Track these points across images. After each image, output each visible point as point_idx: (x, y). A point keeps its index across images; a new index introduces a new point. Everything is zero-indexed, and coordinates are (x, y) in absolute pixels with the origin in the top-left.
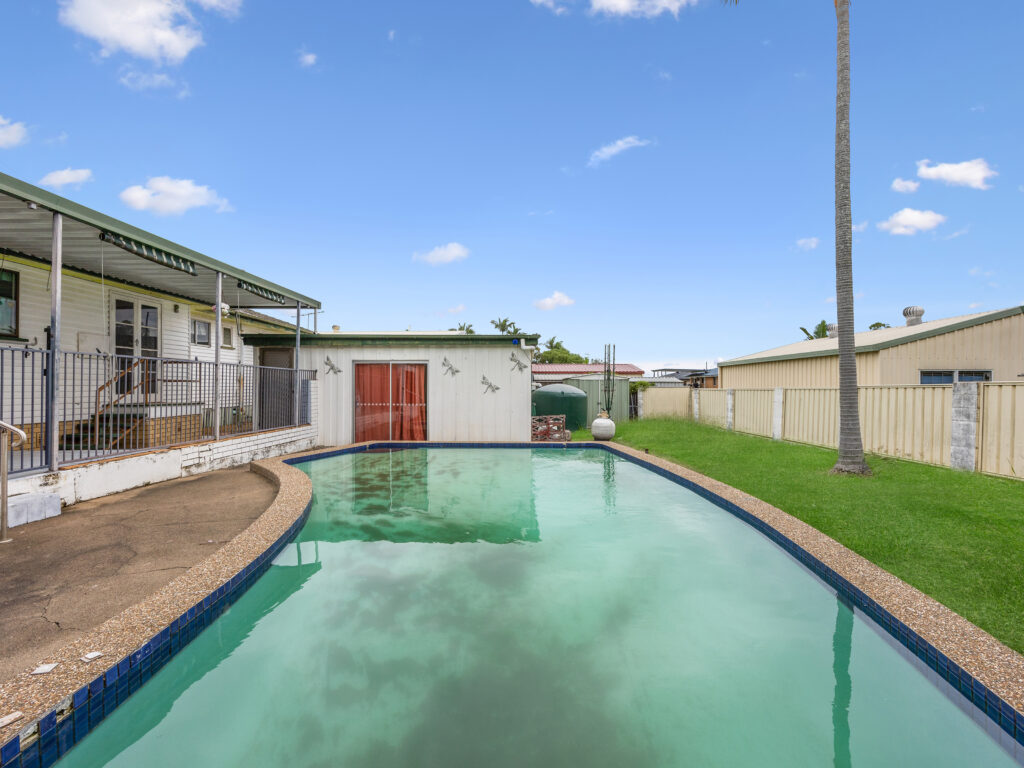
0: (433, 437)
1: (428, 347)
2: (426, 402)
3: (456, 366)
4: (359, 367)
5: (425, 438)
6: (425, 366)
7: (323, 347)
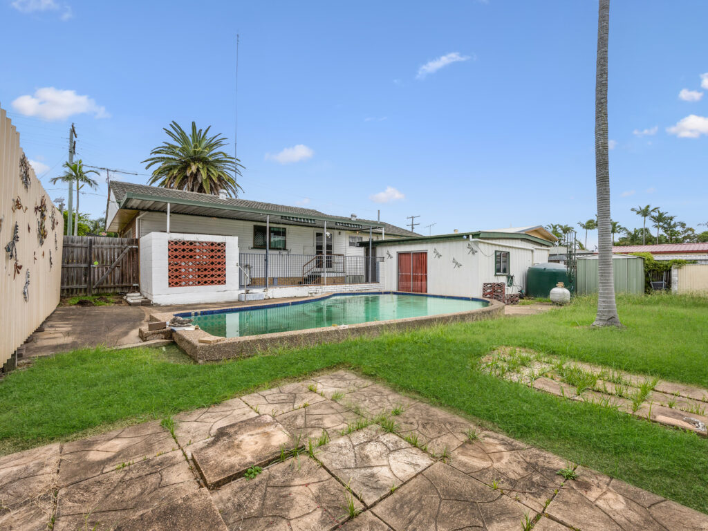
0: (429, 292)
1: (427, 243)
2: (426, 272)
3: (440, 253)
4: (400, 254)
5: (426, 292)
6: (426, 253)
7: (386, 246)
